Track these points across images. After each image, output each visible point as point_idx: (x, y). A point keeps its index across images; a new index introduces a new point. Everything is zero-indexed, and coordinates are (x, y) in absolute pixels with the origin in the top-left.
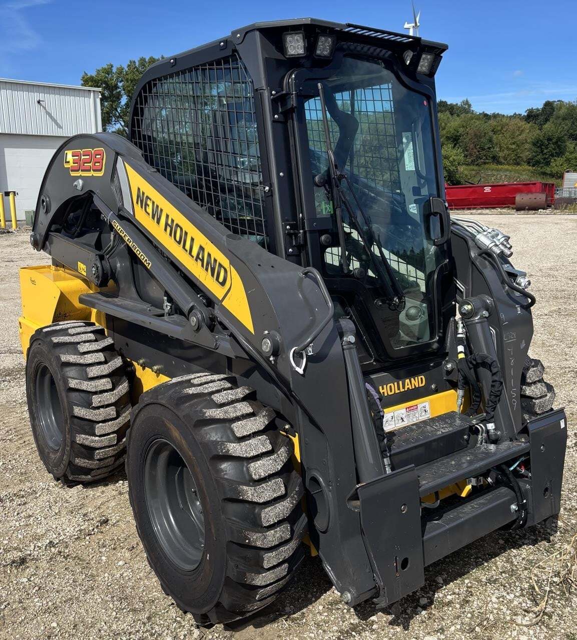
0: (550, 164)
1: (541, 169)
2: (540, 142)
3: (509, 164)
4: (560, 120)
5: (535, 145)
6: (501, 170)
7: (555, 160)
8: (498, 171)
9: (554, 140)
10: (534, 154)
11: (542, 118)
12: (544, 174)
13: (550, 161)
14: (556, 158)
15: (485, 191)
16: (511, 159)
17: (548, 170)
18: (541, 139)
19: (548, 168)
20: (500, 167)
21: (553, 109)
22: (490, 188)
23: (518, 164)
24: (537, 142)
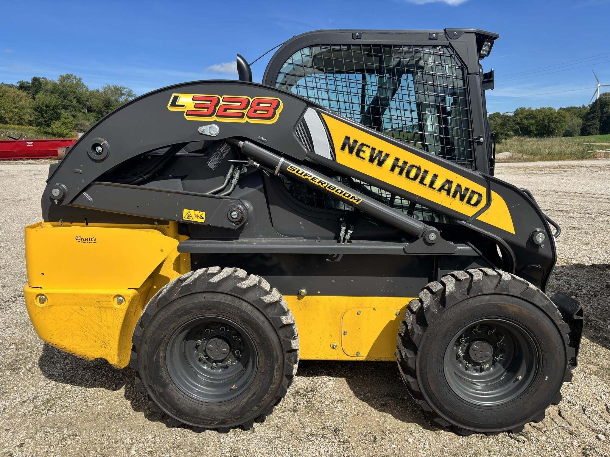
0: (50, 126)
1: (44, 129)
2: (39, 108)
3: (14, 124)
4: (48, 93)
5: (36, 110)
6: (8, 128)
7: (54, 123)
8: (6, 129)
9: (51, 108)
10: (36, 117)
11: (32, 90)
12: (47, 133)
13: (50, 123)
14: (54, 121)
15: (28, 145)
16: (15, 120)
17: (50, 130)
18: (41, 105)
19: (49, 129)
20: (8, 126)
21: (40, 83)
22: (32, 143)
23: (21, 124)
24: (38, 108)
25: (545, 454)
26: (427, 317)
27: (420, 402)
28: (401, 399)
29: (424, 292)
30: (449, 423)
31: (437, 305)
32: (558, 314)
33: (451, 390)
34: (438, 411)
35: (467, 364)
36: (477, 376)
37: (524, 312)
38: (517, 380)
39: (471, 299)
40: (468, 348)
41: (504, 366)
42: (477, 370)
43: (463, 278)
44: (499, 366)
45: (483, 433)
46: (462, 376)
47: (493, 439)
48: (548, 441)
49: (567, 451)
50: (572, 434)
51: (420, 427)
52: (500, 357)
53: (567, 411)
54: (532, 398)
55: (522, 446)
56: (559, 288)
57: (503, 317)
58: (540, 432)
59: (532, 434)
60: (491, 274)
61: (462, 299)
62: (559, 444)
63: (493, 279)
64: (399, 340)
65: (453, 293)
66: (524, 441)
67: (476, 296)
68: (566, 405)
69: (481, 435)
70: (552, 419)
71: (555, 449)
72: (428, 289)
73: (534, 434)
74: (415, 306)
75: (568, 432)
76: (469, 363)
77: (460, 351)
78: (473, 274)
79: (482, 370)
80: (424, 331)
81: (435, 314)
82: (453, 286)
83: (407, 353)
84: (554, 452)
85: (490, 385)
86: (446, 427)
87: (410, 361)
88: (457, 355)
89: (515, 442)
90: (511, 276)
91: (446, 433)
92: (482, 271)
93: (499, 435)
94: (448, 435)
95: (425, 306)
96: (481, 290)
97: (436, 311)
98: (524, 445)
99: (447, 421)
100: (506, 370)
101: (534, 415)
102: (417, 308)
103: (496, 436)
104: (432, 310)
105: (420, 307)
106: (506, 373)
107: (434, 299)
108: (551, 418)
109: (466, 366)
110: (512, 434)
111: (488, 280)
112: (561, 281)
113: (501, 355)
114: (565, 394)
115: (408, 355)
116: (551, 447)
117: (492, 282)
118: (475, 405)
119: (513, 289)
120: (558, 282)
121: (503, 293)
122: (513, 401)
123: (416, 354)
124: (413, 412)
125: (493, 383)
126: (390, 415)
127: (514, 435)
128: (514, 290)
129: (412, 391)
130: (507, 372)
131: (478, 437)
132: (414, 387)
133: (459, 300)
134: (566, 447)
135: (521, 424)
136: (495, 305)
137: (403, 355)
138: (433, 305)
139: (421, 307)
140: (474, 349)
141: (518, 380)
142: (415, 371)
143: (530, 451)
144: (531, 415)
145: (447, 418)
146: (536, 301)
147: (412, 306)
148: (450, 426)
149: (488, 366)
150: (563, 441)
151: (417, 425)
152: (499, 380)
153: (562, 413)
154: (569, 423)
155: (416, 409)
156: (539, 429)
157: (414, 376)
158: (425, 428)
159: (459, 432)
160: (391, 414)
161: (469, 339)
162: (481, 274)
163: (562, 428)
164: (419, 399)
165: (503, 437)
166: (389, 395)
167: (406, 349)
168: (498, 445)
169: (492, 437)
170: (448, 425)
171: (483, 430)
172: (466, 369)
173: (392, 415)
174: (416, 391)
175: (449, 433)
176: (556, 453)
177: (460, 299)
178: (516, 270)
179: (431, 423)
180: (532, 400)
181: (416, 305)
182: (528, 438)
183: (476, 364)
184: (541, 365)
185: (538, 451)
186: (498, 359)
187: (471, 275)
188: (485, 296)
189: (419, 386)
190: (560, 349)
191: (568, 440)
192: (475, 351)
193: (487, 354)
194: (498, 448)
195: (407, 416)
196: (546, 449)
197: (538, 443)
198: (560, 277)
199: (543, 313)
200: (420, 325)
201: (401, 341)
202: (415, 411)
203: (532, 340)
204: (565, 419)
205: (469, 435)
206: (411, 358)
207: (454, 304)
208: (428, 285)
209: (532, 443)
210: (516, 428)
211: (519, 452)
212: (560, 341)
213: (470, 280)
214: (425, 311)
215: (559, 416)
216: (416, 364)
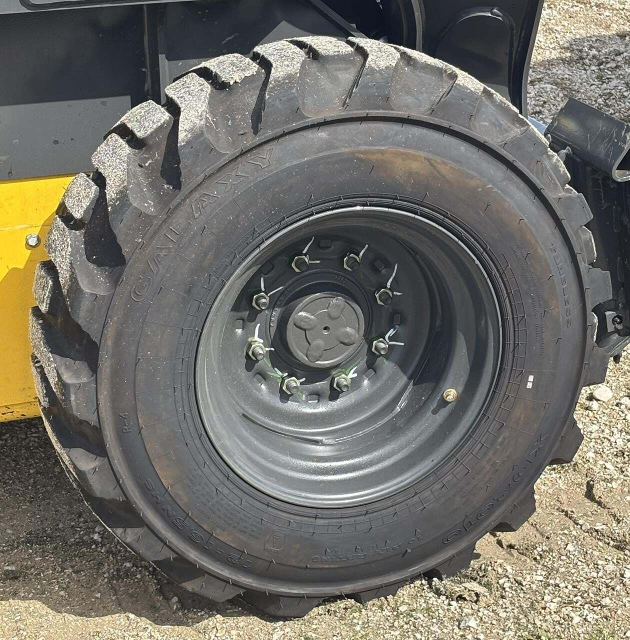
25: (538, 623)
26: (121, 230)
27: (130, 536)
28: (81, 543)
29: (107, 144)
30: (236, 584)
31: (152, 185)
32: (556, 167)
33: (232, 475)
34: (193, 555)
35: (283, 379)
36: (321, 414)
37: (444, 170)
38: (444, 403)
39: (267, 147)
40: (283, 323)
41: (403, 365)
42: (318, 396)
43: (237, 77)
44: (388, 367)
45: (349, 596)
46: (273, 423)
47: (382, 610)
48: (552, 582)
49: (606, 601)
50: (622, 549)
51: (144, 622)
52: (391, 339)
53: (611, 480)
54: (490, 454)
55: (470, 611)
56: (607, 106)
57: (380, 198)
58: (528, 561)
59: (500, 571)
60: (331, 53)
61: (237, 151)
62: (584, 586)
63: (340, 70)
64: (34, 330)
65: (202, 133)
66: (477, 595)
67: (284, 134)
68: (609, 465)
69: (342, 606)
70: (567, 515)
71: (570, 602)
72: (125, 132)
73: (509, 568)
74: (79, 201)
75: (612, 543)
76: (290, 376)
77: (256, 338)
78: (271, 59)
79: (334, 394)
80: (116, 281)
81: (147, 216)
82: (202, 106)
83: (62, 370)
84: (567, 612)
85: (366, 436)
86: (229, 601)
87: (77, 399)
88: (247, 354)
89: (449, 605)
90: (398, 55)
91: (231, 621)
92: (301, 45)
93: (400, 592)
94: (238, 628)
95: (111, 193)
96: (297, 112)
97: (149, 207)
98: (475, 607)
99: (226, 581)
100: (410, 378)
101: (503, 507)
102: (86, 203)
103: (390, 597)
104: (135, 205)
105: (98, 200)
106: (410, 387)
107: (141, 166)
108: (563, 511)
109: (281, 388)
110: (441, 579)
111: (322, 77)
112: (614, 82)
113: (391, 332)
114: (607, 431)
115: (68, 378)
116: (558, 599)
117: (334, 80)
118: (314, 511)
119: (407, 98)
120: (605, 85)
121: (374, 112)
122: (434, 473)
123: (94, 368)
124: (118, 580)
125: (371, 429)
126: (38, 604)
127: (445, 584)
128: (409, 100)
129: (99, 505)
130: (414, 385)
131: (335, 612)
132: (101, 487)
133: (224, 155)
134: (605, 590)
135: (463, 544)
136: (348, 161)
137: (51, 381)
138: (139, 184)
139: (101, 200)
140: (302, 324)
141: (448, 403)
142: (98, 430)
143: (494, 622)
144: (492, 509)
145: (226, 573)
146: (482, 130)
147: (69, 204)
148: (239, 596)
149: (356, 375)
150: (595, 575)
151: (132, 616)
152: (392, 415)
153: (594, 491)
154: (615, 516)
155: (128, 565)
156: (526, 551)
157: (98, 448)
158: (159, 620)
159: (272, 610)
160: (40, 599)
161: (282, 293)
162: (300, 55)
163: (594, 534)
164: (126, 525)
165: (414, 597)
166: (35, 539)
167: (58, 358)
168: (396, 624)
169: (379, 603)
170: (231, 593)
171: (348, 588)
172: (285, 396)
173: (46, 602)
174: (113, 501)
175: (241, 619)
176: (572, 614)
177: (230, 153)
178: (424, 37)
179: (179, 601)
180: (490, 459)
181: (83, 194)
182: (488, 585)
183: (314, 374)
184: (512, 342)
185: (518, 619)
186: (382, 345)
187: (265, 64)
188: (315, 130)
189: (118, 481)
190: (563, 281)
191: (610, 567)
192: (305, 330)
193: (347, 334)
194: (397, 633)
195: (99, 595)
196: (544, 608)
197: (522, 595)
198: (613, 70)
199: (503, 167)
200: (99, 263)
201: (39, 334)
202: (127, 574)
203: (477, 262)
204: (605, 507)
205: (306, 612)
206: (79, 387)
207: (208, 171)
208: (122, 119)
209: (503, 597)
210: (450, 559)
211: (461, 633)
212: (562, 253)
213: (260, 83)
214: (113, 212)
215: (587, 501)
216: (98, 405)
